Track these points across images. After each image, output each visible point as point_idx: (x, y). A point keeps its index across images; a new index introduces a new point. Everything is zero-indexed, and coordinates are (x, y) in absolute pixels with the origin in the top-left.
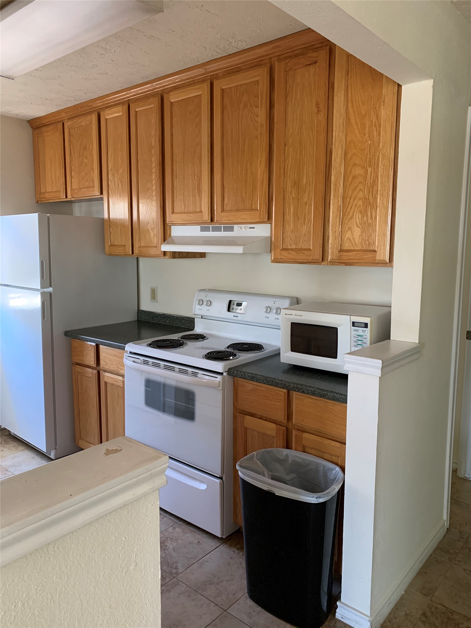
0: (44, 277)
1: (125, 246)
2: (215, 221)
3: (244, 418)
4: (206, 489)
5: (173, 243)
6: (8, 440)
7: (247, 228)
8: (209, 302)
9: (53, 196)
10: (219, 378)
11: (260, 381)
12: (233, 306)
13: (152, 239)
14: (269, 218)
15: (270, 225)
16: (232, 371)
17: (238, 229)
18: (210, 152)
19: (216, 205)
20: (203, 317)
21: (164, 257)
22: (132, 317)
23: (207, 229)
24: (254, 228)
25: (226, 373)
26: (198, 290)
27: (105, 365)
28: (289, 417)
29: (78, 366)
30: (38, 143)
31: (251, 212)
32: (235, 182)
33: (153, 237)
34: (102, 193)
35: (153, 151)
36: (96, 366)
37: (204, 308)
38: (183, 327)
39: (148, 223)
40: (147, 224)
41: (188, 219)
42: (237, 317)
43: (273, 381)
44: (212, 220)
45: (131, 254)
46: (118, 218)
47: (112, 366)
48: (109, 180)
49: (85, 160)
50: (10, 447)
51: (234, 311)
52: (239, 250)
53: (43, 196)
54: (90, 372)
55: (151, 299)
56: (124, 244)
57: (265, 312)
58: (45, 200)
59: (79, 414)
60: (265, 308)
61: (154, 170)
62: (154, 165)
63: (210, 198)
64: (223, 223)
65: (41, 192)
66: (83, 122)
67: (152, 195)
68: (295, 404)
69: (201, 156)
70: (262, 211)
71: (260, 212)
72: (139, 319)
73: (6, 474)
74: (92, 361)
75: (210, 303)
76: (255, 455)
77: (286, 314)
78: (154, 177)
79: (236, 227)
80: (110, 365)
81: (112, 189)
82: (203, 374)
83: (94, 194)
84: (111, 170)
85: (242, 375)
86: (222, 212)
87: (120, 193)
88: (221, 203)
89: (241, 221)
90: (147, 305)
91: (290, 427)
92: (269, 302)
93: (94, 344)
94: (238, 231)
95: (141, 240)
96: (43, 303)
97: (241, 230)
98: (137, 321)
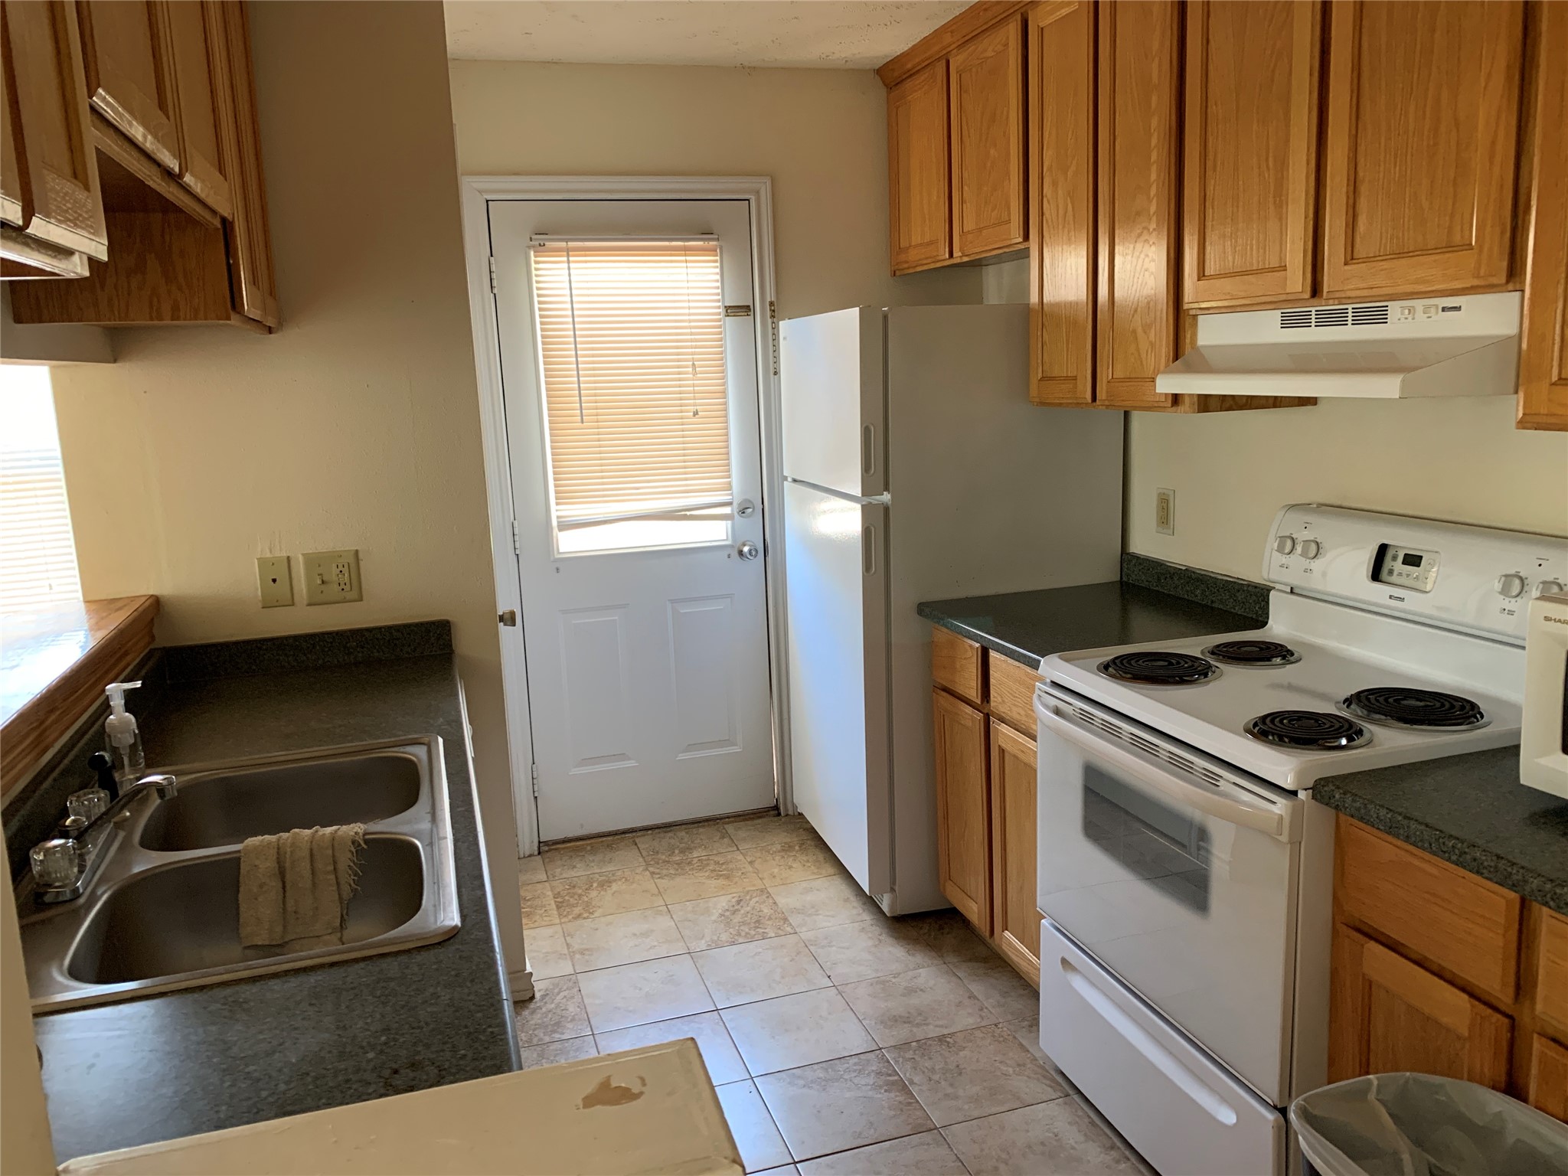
0: (870, 467)
1: (1075, 378)
2: (1325, 293)
3: (1362, 945)
4: (1235, 1125)
5: (1203, 366)
6: (809, 842)
7: (1433, 310)
8: (1313, 547)
9: (923, 256)
10: (1281, 806)
11: (1420, 844)
12: (1393, 563)
13: (1144, 356)
14: (1514, 272)
15: (1518, 294)
16: (1326, 789)
17: (1402, 314)
18: (1316, 74)
19: (1330, 242)
20: (1295, 591)
21: (1174, 409)
22: (1102, 570)
23: (1301, 321)
24: (1458, 309)
25: (1307, 795)
26: (1283, 507)
27: (1000, 703)
28: (1523, 984)
29: (944, 694)
30: (897, 124)
31: (1447, 255)
32: (1396, 158)
33: (1147, 352)
34: (1026, 237)
35: (1154, 99)
36: (982, 703)
37: (1296, 561)
38: (1239, 613)
39: (1136, 311)
40: (1133, 316)
41: (1243, 294)
42: (1402, 599)
43: (1465, 853)
44: (1316, 291)
45: (1090, 401)
46: (1063, 299)
47: (1014, 709)
48: (1045, 199)
49: (992, 151)
50: (808, 861)
51: (1394, 579)
52: (1388, 387)
53: (902, 257)
54: (969, 715)
55: (1158, 526)
56: (1075, 374)
57: (1501, 593)
58: (908, 268)
59: (946, 817)
60: (1502, 582)
61: (1154, 156)
62: (1154, 141)
63: (1311, 222)
64: (1349, 298)
65: (901, 246)
66: (988, 46)
67: (1149, 230)
68: (1548, 951)
69: (1289, 92)
70: (1486, 249)
71: (1481, 251)
72: (1125, 579)
73: (782, 928)
74: (970, 687)
75: (1317, 549)
76: (1374, 1089)
77: (1547, 619)
78: (1153, 176)
79: (1394, 309)
80: (1011, 706)
81: (1050, 223)
82: (1234, 783)
83: (1009, 242)
84: (1050, 168)
85: (1358, 809)
86: (1346, 264)
87: (1069, 232)
88: (1346, 232)
89: (1409, 288)
90: (1146, 543)
91: (1525, 1019)
92: (1522, 559)
93: (977, 645)
94: (1403, 320)
95: (1117, 360)
96: (867, 532)
97: (1413, 319)
98: (1119, 583)
